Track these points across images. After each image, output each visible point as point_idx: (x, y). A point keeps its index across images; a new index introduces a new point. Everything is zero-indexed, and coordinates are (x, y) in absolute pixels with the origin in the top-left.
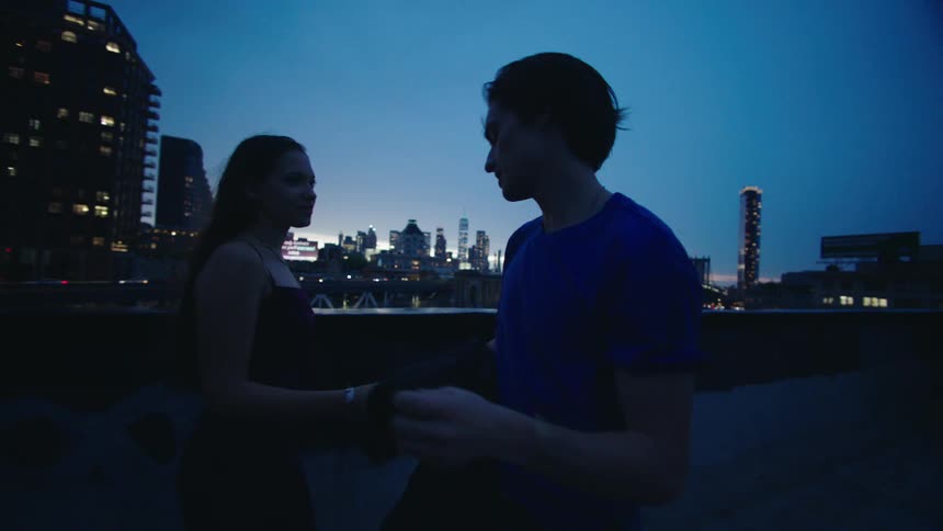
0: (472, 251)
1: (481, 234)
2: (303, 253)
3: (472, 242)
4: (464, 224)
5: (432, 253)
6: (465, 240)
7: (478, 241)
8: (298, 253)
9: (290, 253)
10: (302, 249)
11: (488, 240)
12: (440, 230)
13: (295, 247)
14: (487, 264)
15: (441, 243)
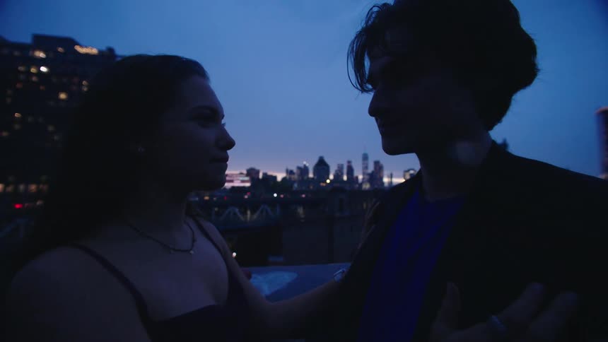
0: (371, 175)
1: (377, 163)
2: (243, 181)
3: (371, 169)
4: (365, 158)
5: (345, 178)
6: (366, 168)
7: (375, 168)
8: (240, 182)
9: (234, 181)
10: (241, 179)
11: (382, 167)
12: (349, 162)
13: (238, 178)
14: (383, 183)
15: (350, 170)
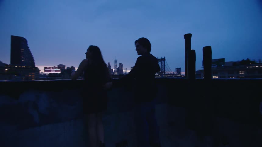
0: (118, 69)
4: (116, 61)
6: (116, 66)
7: (120, 66)
8: (54, 71)
9: (52, 71)
11: (123, 66)
12: (109, 63)
13: (53, 69)
14: (123, 72)
